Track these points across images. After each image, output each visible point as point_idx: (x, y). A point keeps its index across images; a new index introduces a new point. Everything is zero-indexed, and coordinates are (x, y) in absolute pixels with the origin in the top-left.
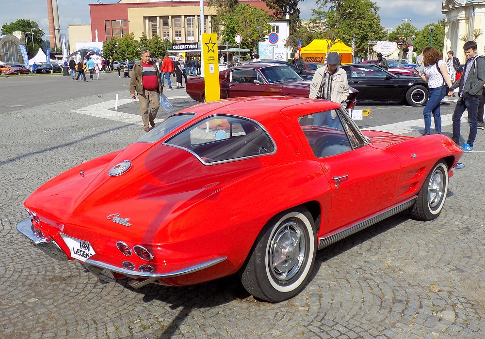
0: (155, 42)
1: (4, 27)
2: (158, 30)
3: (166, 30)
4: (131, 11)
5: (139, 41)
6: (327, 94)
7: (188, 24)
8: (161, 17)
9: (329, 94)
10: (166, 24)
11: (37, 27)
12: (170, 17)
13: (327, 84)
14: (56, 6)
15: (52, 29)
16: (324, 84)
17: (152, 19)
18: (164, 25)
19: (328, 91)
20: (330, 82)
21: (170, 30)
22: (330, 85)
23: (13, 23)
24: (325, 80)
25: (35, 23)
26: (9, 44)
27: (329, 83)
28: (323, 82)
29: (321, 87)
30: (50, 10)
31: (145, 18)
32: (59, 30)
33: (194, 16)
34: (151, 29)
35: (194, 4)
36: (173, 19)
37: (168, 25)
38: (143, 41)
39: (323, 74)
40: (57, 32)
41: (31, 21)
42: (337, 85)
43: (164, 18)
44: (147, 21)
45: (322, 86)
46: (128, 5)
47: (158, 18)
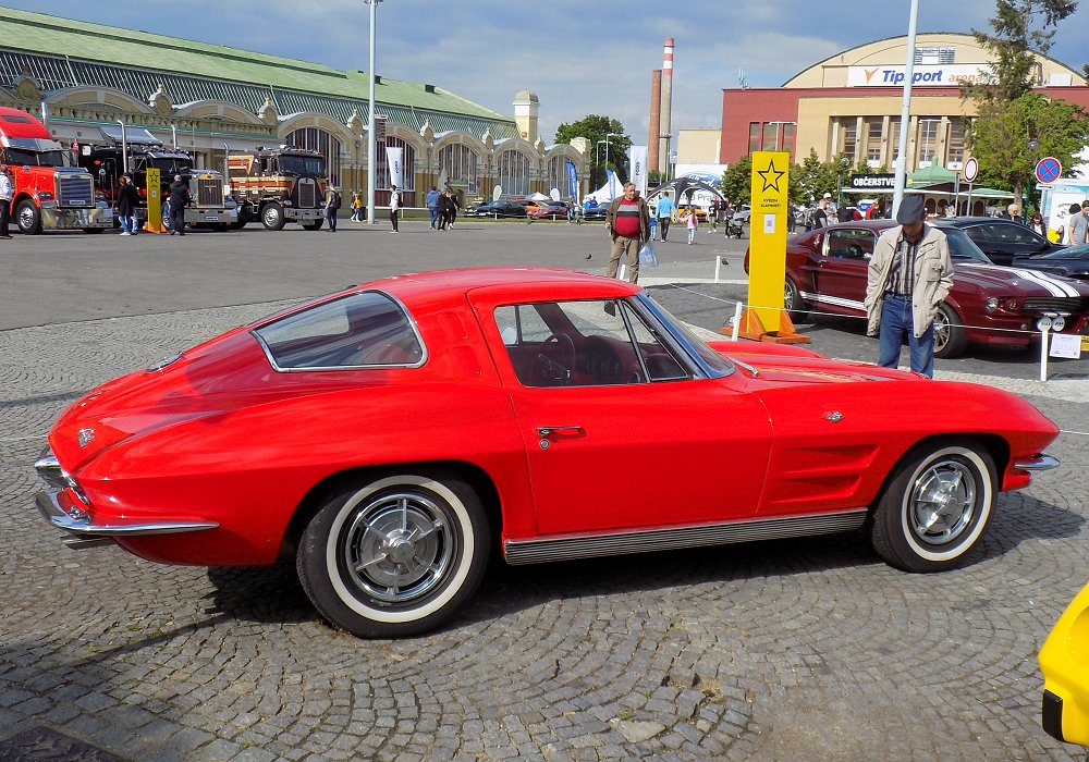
0: (837, 169)
1: (562, 128)
2: (857, 145)
3: (874, 146)
4: (805, 105)
5: (802, 165)
6: (906, 287)
7: (924, 134)
8: (867, 118)
9: (909, 285)
10: (875, 133)
11: (620, 131)
12: (886, 119)
13: (904, 266)
14: (668, 91)
15: (655, 136)
16: (899, 265)
17: (847, 121)
18: (871, 134)
19: (906, 279)
20: (911, 261)
21: (883, 147)
22: (910, 267)
23: (578, 123)
24: (900, 257)
25: (618, 124)
26: (561, 161)
27: (908, 263)
28: (896, 262)
29: (892, 271)
30: (656, 99)
31: (833, 119)
32: (668, 138)
33: (939, 117)
34: (843, 142)
35: (944, 92)
36: (893, 123)
37: (879, 134)
38: (809, 166)
39: (894, 244)
40: (663, 142)
41: (610, 119)
42: (926, 267)
43: (874, 121)
44: (836, 125)
45: (894, 269)
46: (801, 93)
47: (860, 120)
